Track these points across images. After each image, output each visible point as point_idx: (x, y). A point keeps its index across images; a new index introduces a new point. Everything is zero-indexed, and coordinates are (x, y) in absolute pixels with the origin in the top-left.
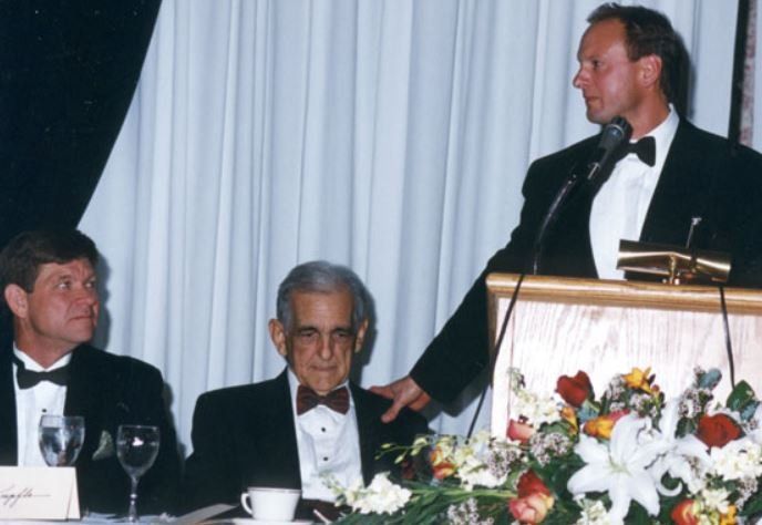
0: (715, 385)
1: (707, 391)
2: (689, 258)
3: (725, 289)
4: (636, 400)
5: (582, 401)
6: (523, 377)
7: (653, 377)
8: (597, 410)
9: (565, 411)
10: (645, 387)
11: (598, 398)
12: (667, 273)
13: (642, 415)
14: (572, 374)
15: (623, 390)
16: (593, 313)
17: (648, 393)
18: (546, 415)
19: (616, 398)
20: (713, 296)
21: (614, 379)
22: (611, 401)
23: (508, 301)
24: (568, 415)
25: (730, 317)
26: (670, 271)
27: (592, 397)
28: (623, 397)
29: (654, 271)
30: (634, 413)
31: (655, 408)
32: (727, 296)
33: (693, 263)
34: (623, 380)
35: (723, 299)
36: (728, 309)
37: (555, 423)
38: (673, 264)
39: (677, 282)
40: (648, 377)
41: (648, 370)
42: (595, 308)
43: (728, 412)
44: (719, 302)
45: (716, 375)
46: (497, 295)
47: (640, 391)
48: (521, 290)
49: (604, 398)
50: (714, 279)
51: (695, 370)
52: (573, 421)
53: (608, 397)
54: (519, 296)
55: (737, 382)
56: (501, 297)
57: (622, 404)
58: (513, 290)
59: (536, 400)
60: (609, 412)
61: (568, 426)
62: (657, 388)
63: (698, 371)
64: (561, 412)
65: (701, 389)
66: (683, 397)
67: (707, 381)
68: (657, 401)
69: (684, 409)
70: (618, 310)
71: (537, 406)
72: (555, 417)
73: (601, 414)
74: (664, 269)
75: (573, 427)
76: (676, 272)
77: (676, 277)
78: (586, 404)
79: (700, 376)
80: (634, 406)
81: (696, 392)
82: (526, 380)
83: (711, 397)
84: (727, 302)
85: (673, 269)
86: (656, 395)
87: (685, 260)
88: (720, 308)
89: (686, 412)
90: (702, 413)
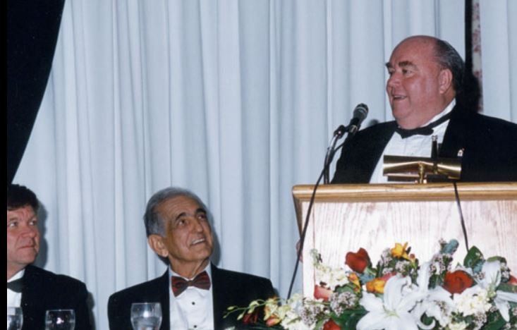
0: (455, 251)
1: (448, 256)
2: (432, 164)
3: (457, 184)
4: (400, 265)
5: (364, 268)
6: (320, 255)
7: (409, 249)
8: (375, 274)
9: (352, 276)
10: (405, 256)
11: (374, 266)
12: (417, 176)
13: (404, 275)
14: (355, 250)
15: (391, 259)
16: (368, 207)
17: (407, 260)
18: (339, 280)
19: (387, 265)
20: (449, 189)
21: (384, 252)
22: (383, 267)
23: (308, 203)
24: (353, 279)
25: (462, 203)
26: (420, 174)
27: (370, 266)
28: (391, 264)
29: (409, 175)
30: (399, 275)
31: (413, 270)
32: (459, 189)
33: (435, 168)
34: (390, 253)
35: (456, 191)
36: (460, 197)
37: (345, 286)
38: (422, 169)
39: (425, 181)
40: (406, 249)
41: (406, 244)
42: (369, 204)
43: (463, 268)
44: (454, 193)
45: (454, 244)
46: (301, 200)
47: (402, 259)
48: (316, 196)
49: (378, 266)
50: (450, 177)
51: (439, 241)
52: (357, 283)
53: (381, 265)
54: (315, 200)
55: (470, 247)
56: (304, 201)
57: (391, 269)
58: (311, 196)
59: (331, 270)
60: (382, 275)
61: (354, 287)
62: (413, 256)
63: (442, 242)
64: (349, 278)
65: (444, 254)
66: (432, 260)
67: (449, 249)
68: (414, 265)
69: (433, 269)
70: (385, 204)
71: (332, 275)
72: (345, 281)
73: (377, 277)
74: (416, 173)
75: (357, 287)
76: (424, 174)
77: (424, 179)
78: (366, 271)
79: (443, 245)
80: (399, 270)
81: (441, 257)
82: (322, 257)
83: (451, 259)
84: (459, 193)
85: (421, 173)
86: (413, 261)
87: (430, 166)
88: (455, 197)
89: (435, 271)
90: (446, 270)
